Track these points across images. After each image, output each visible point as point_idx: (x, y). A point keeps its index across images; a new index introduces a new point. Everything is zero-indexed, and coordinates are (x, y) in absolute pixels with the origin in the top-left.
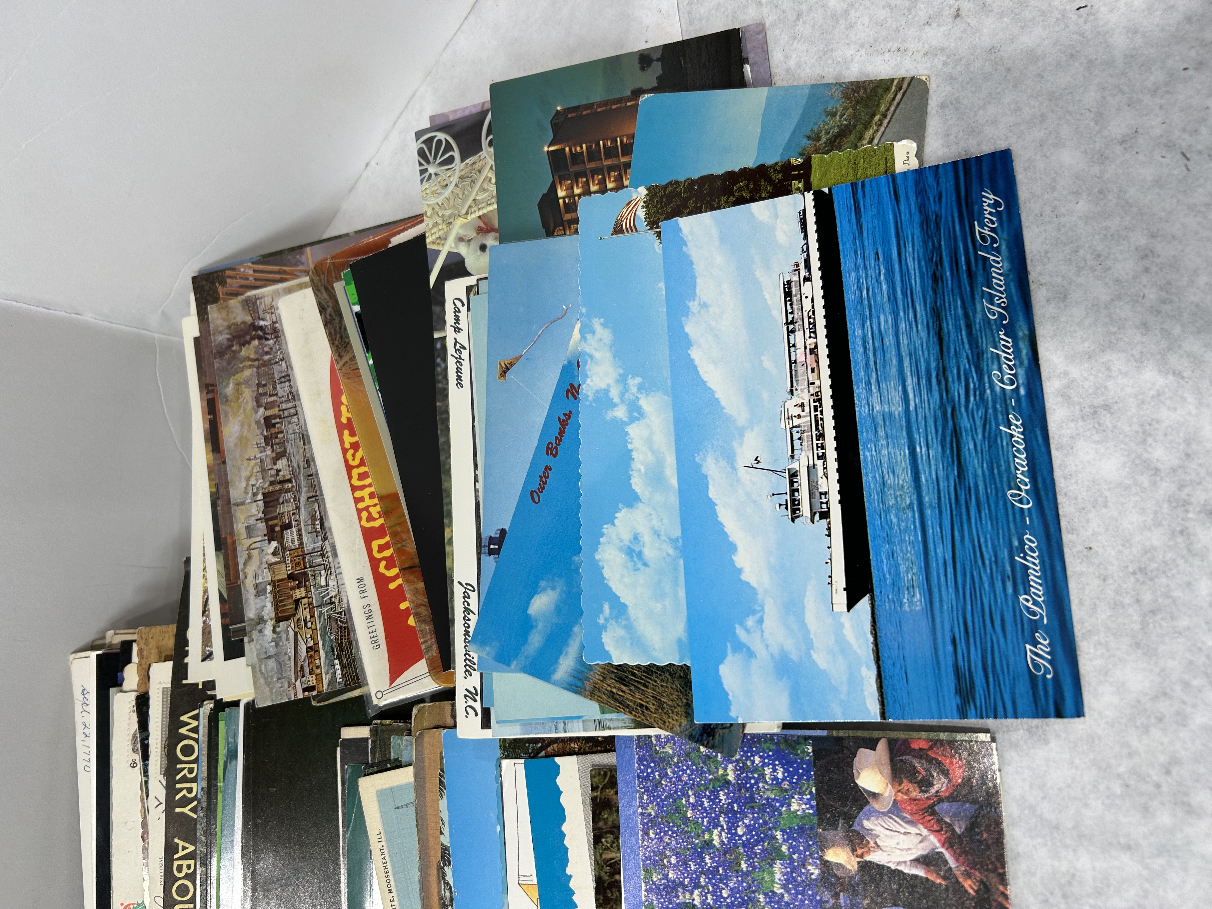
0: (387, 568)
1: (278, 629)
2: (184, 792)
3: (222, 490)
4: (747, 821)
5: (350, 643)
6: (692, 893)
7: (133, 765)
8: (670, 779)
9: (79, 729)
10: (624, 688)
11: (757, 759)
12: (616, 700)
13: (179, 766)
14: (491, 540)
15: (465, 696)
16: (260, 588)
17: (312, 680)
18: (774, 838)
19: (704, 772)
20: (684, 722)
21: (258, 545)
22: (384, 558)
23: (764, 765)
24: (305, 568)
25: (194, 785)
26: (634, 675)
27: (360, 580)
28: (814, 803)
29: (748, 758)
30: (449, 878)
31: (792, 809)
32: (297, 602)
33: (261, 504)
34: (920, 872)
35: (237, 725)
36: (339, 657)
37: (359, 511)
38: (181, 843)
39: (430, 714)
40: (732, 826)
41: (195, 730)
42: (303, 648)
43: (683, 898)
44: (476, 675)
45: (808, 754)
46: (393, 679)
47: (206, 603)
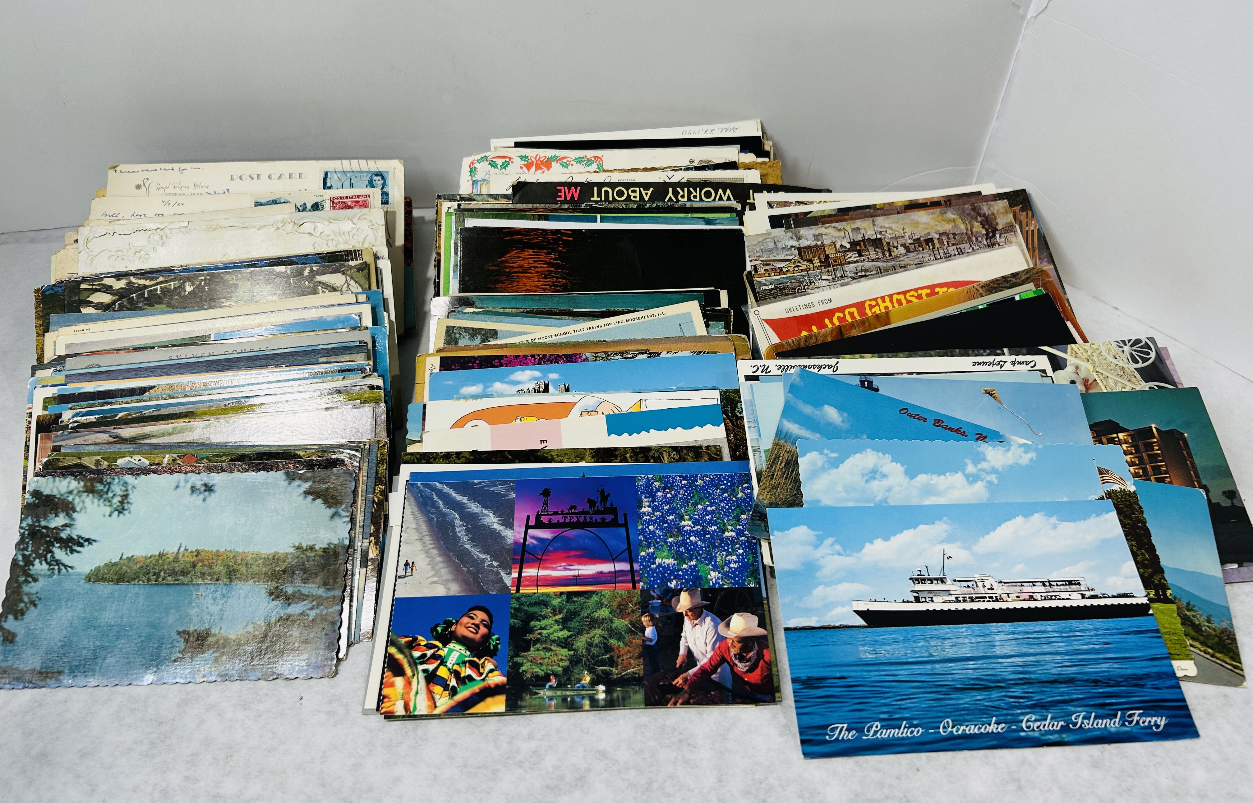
0: (839, 318)
1: (793, 249)
2: (682, 193)
3: (880, 212)
4: (699, 543)
5: (785, 295)
6: (649, 506)
7: (691, 161)
8: (721, 495)
9: (711, 127)
10: (783, 465)
11: (741, 551)
12: (775, 459)
13: (698, 189)
14: (870, 383)
15: (764, 366)
16: (819, 237)
17: (761, 271)
18: (691, 560)
19: (728, 516)
20: (766, 502)
21: (847, 235)
22: (845, 316)
23: (738, 556)
24: (833, 266)
25: (686, 199)
26: (793, 471)
27: (830, 300)
28: (717, 586)
29: (741, 545)
30: (640, 357)
31: (711, 572)
32: (811, 261)
33: (875, 237)
35: (727, 225)
36: (776, 288)
37: (876, 299)
38: (650, 192)
39: (743, 345)
40: (697, 534)
41: (721, 199)
42: (781, 265)
43: (646, 502)
44: (779, 372)
45: (749, 584)
46: (767, 321)
47: (804, 203)
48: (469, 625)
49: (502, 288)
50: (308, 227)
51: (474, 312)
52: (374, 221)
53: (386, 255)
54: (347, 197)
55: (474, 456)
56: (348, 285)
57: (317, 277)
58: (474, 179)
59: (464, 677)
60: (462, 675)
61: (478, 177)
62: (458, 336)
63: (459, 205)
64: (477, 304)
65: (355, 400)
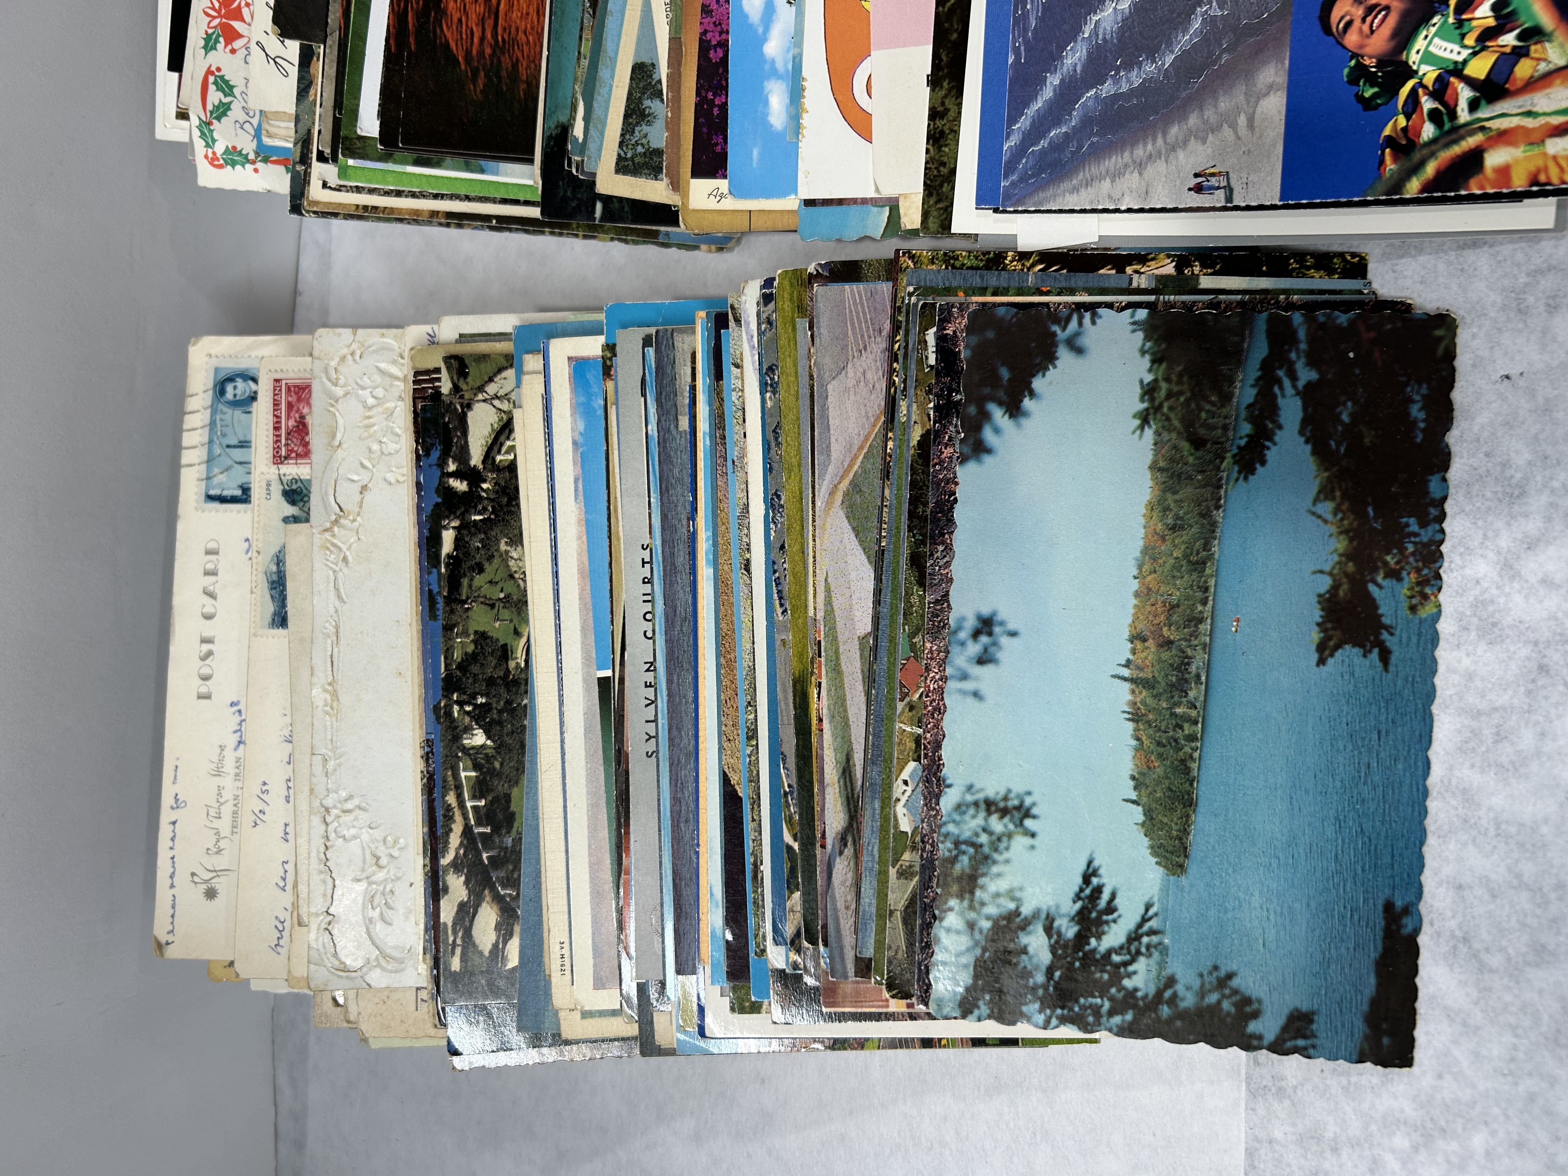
48: (1366, 28)
49: (528, 67)
50: (348, 495)
51: (587, 119)
52: (345, 351)
53: (427, 328)
54: (277, 428)
55: (942, 79)
56: (496, 397)
57: (473, 463)
58: (252, 156)
59: (1497, 18)
60: (1491, 22)
61: (249, 147)
62: (640, 149)
63: (321, 158)
64: (563, 119)
65: (794, 329)
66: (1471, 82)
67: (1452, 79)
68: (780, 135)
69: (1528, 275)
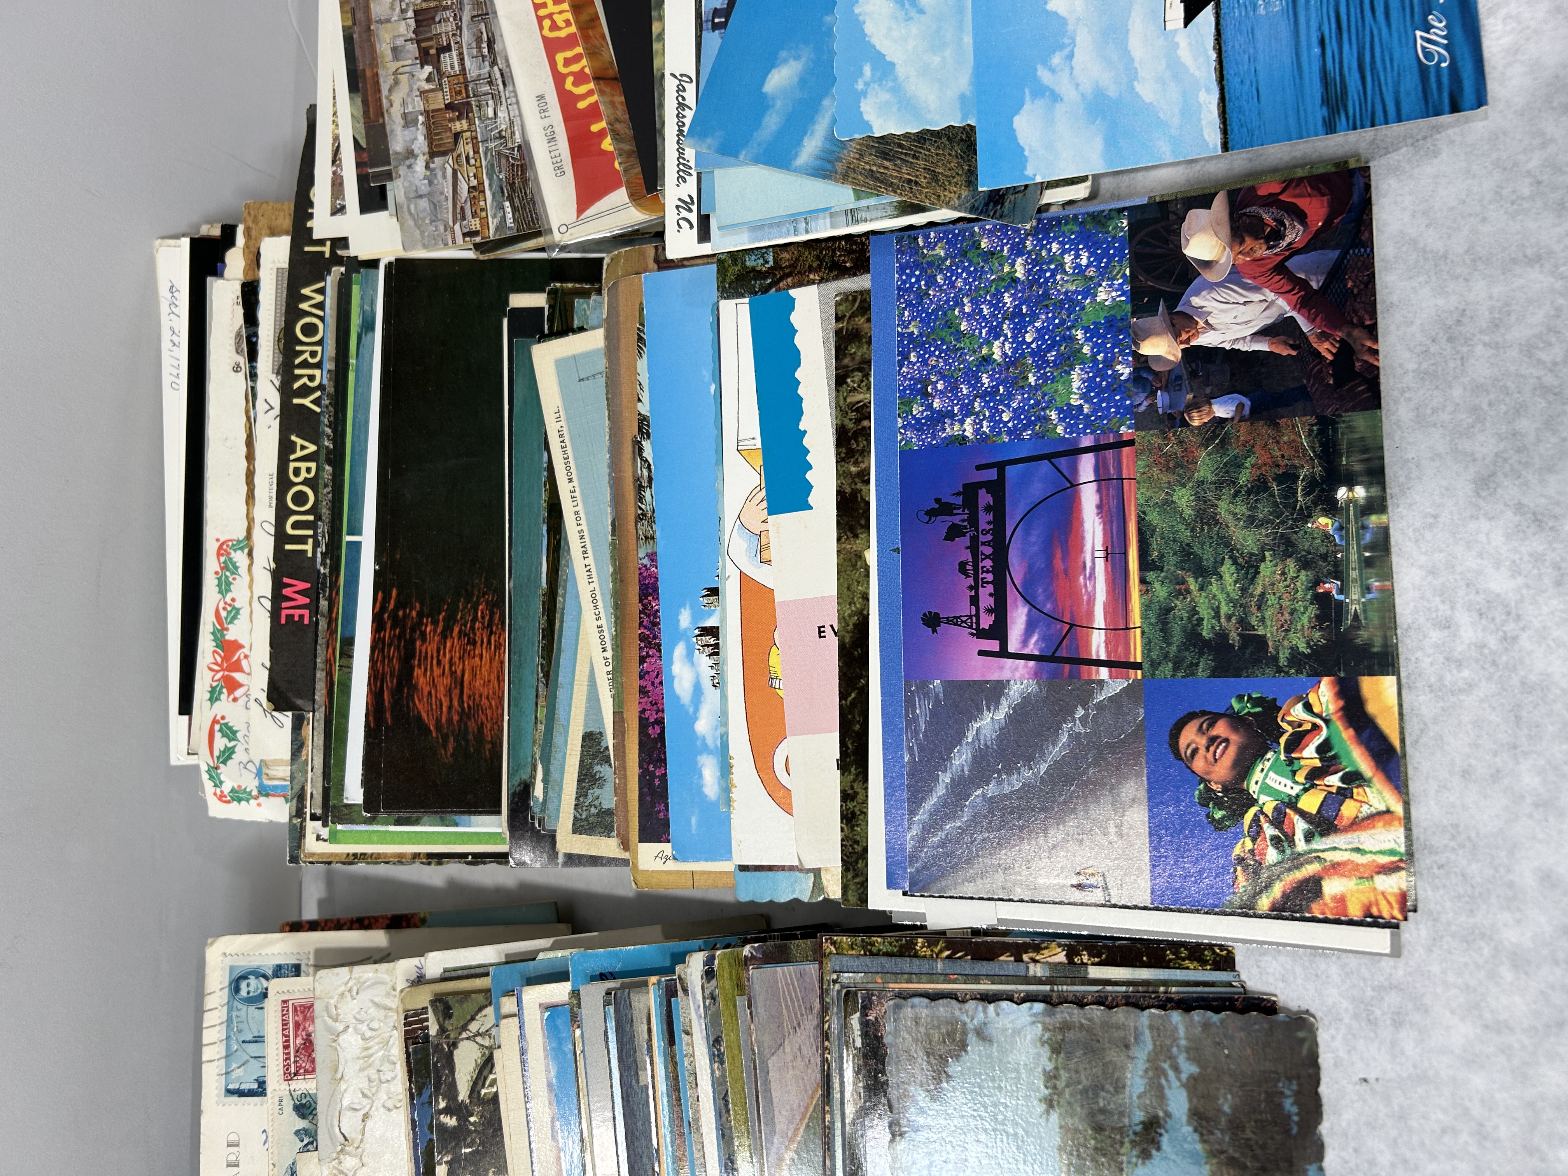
0: (575, 84)
1: (432, 166)
2: (305, 380)
3: (360, 15)
4: (1038, 324)
5: (525, 181)
6: (962, 422)
7: (237, 369)
8: (940, 287)
9: (166, 335)
10: (887, 164)
11: (1055, 247)
12: (876, 179)
13: (298, 348)
14: (716, 12)
15: (677, 207)
16: (409, 118)
17: (475, 224)
18: (1073, 339)
19: (983, 272)
20: (965, 193)
21: (408, 69)
22: (571, 73)
23: (1064, 252)
24: (468, 96)
25: (317, 372)
26: (900, 146)
27: (541, 97)
28: (1127, 288)
29: (1043, 247)
30: (648, 453)
31: (1098, 299)
32: (457, 136)
33: (412, 22)
34: (1262, 346)
35: (375, 290)
36: (511, 199)
37: (540, 20)
38: (299, 442)
39: (626, 260)
40: (1019, 330)
41: (321, 306)
42: (463, 187)
43: (952, 430)
44: (692, 181)
45: (1122, 229)
46: (581, 210)
47: (336, 152)
48: (1210, 756)
49: (492, 729)
50: (350, 1124)
51: (545, 780)
52: (342, 988)
53: (414, 961)
54: (286, 1047)
55: (850, 764)
56: (478, 1034)
57: (460, 1098)
58: (255, 793)
59: (1321, 760)
60: (1317, 763)
61: (251, 784)
62: (593, 810)
63: (314, 817)
64: (525, 776)
65: (735, 1006)
66: (1303, 814)
67: (1288, 811)
68: (714, 805)
69: (1373, 990)
